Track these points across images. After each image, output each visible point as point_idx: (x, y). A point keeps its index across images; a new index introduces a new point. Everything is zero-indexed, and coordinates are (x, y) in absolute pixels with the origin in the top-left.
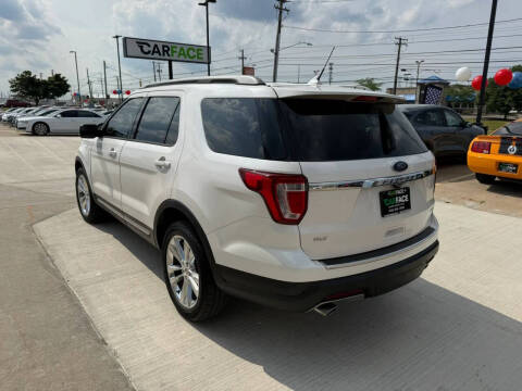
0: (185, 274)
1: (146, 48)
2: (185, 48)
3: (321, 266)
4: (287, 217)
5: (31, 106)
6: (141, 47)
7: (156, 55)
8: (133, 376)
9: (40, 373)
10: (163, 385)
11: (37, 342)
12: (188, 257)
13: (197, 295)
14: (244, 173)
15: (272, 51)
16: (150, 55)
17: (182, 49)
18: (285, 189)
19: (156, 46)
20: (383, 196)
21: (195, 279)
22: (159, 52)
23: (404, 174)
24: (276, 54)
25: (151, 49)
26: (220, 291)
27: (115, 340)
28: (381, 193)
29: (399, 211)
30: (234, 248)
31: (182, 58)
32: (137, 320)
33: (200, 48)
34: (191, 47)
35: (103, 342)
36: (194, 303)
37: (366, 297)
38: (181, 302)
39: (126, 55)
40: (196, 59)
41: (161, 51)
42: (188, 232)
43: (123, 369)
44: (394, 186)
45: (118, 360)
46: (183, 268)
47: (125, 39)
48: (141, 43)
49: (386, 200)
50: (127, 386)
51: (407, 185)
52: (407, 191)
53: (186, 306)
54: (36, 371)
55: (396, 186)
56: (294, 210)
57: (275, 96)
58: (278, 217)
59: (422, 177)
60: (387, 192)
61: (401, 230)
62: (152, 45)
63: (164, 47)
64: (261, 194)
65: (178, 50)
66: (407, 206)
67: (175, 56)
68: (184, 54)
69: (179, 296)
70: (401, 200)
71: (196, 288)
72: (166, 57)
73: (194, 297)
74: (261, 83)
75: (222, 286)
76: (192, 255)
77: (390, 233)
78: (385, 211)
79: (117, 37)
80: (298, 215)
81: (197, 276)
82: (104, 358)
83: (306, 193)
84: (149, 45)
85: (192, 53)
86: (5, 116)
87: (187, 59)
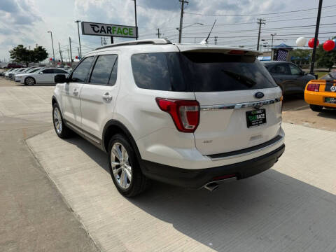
0: (122, 167)
1: (96, 29)
2: (122, 28)
3: (209, 159)
4: (186, 127)
5: (23, 67)
6: (93, 28)
7: (103, 33)
8: (90, 230)
9: (32, 229)
10: (109, 236)
11: (29, 210)
12: (124, 156)
13: (130, 180)
14: (159, 101)
15: (177, 29)
16: (99, 33)
17: (119, 29)
18: (185, 110)
19: (103, 27)
20: (248, 114)
21: (128, 170)
22: (104, 31)
23: (262, 100)
24: (180, 31)
25: (100, 29)
26: (145, 176)
27: (79, 209)
28: (247, 113)
29: (258, 124)
30: (153, 149)
31: (120, 34)
32: (92, 197)
33: (131, 28)
34: (126, 27)
35: (71, 210)
36: (128, 185)
37: (238, 179)
38: (120, 185)
39: (84, 33)
40: (129, 35)
41: (106, 30)
42: (123, 140)
43: (84, 226)
44: (255, 108)
45: (81, 221)
46: (121, 163)
47: (83, 23)
48: (93, 25)
49: (250, 117)
50: (87, 236)
51: (264, 107)
52: (264, 112)
53: (124, 187)
54: (29, 228)
55: (257, 108)
56: (191, 123)
57: (178, 51)
58: (181, 128)
59: (273, 102)
60: (250, 112)
61: (260, 136)
62: (100, 26)
63: (108, 27)
64: (170, 114)
65: (117, 30)
66: (264, 121)
67: (115, 34)
68: (121, 32)
69: (119, 181)
70: (260, 117)
71: (130, 175)
72: (109, 34)
73: (128, 181)
74: (169, 43)
75: (145, 173)
76: (127, 155)
77: (253, 138)
78: (249, 124)
79: (78, 22)
80: (194, 126)
81: (130, 168)
82: (72, 220)
83: (199, 112)
84: (98, 27)
85: (126, 31)
86: (7, 74)
87: (123, 35)
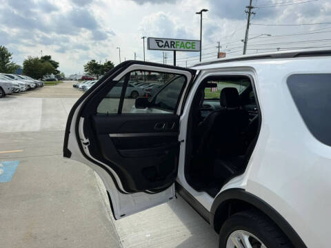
1: (161, 44)
2: (185, 42)
5: (94, 79)
6: (158, 43)
7: (167, 48)
15: (242, 41)
16: (163, 48)
17: (182, 43)
19: (167, 42)
22: (168, 46)
24: (245, 43)
25: (164, 44)
31: (182, 48)
33: (193, 42)
34: (188, 41)
39: (149, 49)
40: (191, 49)
47: (149, 39)
48: (158, 41)
62: (165, 42)
63: (171, 42)
65: (180, 44)
67: (178, 48)
68: (183, 46)
72: (173, 49)
79: (144, 38)
84: (162, 42)
85: (188, 45)
86: (80, 86)
87: (186, 49)
